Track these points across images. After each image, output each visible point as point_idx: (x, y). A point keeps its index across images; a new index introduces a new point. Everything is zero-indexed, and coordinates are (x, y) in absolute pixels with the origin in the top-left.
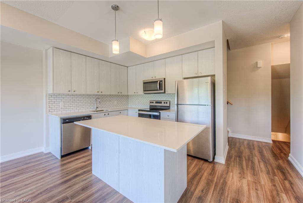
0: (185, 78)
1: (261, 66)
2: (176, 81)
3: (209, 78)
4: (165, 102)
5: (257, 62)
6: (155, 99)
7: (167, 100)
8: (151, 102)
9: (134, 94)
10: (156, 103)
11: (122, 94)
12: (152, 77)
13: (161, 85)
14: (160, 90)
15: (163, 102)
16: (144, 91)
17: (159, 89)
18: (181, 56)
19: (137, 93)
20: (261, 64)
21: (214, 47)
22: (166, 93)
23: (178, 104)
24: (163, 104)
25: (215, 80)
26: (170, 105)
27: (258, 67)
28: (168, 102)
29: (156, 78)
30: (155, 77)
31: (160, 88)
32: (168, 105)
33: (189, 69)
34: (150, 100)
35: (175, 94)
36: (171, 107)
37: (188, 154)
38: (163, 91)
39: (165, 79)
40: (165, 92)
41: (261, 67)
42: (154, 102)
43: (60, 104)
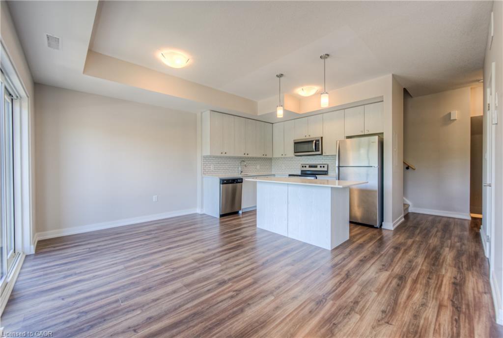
0: (348, 137)
1: (457, 118)
2: (337, 141)
3: (376, 137)
4: (322, 166)
5: (450, 113)
6: (307, 163)
7: (324, 163)
8: (303, 167)
9: (281, 156)
10: (310, 166)
11: (267, 156)
12: (306, 136)
13: (317, 145)
14: (316, 151)
15: (319, 166)
16: (295, 152)
17: (314, 150)
18: (343, 110)
19: (285, 155)
20: (455, 115)
21: (383, 101)
22: (324, 154)
23: (339, 167)
24: (318, 169)
25: (383, 139)
26: (328, 169)
27: (452, 119)
28: (326, 166)
29: (311, 137)
30: (309, 136)
31: (317, 149)
32: (325, 169)
33: (353, 125)
34: (302, 163)
35: (336, 155)
36: (329, 172)
37: (351, 220)
38: (320, 153)
39: (322, 138)
40: (322, 154)
41: (456, 120)
42: (307, 166)
43: (211, 166)
